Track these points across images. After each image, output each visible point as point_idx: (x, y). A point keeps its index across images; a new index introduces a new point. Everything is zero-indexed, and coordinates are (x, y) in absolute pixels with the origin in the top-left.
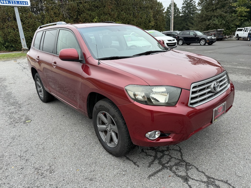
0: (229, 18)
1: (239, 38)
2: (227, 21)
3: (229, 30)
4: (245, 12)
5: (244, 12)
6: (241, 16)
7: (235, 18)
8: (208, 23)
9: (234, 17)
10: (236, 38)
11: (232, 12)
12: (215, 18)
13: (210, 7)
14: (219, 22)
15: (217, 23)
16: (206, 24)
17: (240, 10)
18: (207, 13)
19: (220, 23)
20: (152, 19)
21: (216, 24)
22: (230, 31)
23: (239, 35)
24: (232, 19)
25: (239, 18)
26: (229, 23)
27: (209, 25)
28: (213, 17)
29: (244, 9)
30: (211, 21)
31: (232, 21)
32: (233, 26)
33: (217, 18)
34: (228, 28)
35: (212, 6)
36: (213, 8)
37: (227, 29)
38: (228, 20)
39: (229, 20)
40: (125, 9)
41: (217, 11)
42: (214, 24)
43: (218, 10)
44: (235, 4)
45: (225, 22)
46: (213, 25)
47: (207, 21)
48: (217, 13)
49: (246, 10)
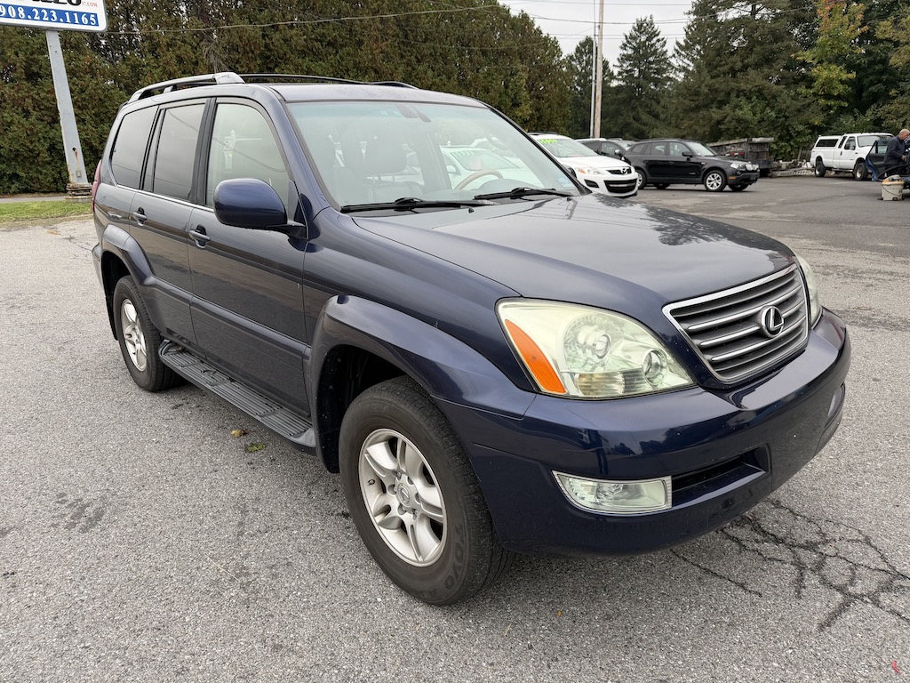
0: (788, 102)
1: (822, 170)
2: (780, 111)
3: (789, 141)
4: (842, 82)
5: (836, 83)
6: (828, 96)
7: (808, 101)
8: (715, 114)
9: (806, 97)
10: (814, 169)
11: (796, 82)
12: (743, 101)
13: (724, 62)
14: (754, 114)
15: (749, 116)
16: (711, 119)
17: (825, 73)
18: (713, 81)
19: (759, 115)
20: (524, 93)
21: (746, 121)
22: (792, 146)
23: (824, 160)
24: (799, 104)
25: (822, 101)
26: (786, 117)
27: (719, 123)
28: (733, 95)
29: (837, 72)
30: (727, 108)
31: (799, 111)
32: (801, 128)
33: (749, 98)
34: (786, 135)
35: (730, 59)
36: (734, 63)
37: (781, 138)
38: (784, 106)
39: (788, 107)
40: (431, 54)
41: (749, 77)
42: (739, 121)
43: (751, 72)
44: (807, 56)
45: (773, 114)
46: (734, 123)
47: (714, 110)
48: (747, 82)
49: (844, 76)
